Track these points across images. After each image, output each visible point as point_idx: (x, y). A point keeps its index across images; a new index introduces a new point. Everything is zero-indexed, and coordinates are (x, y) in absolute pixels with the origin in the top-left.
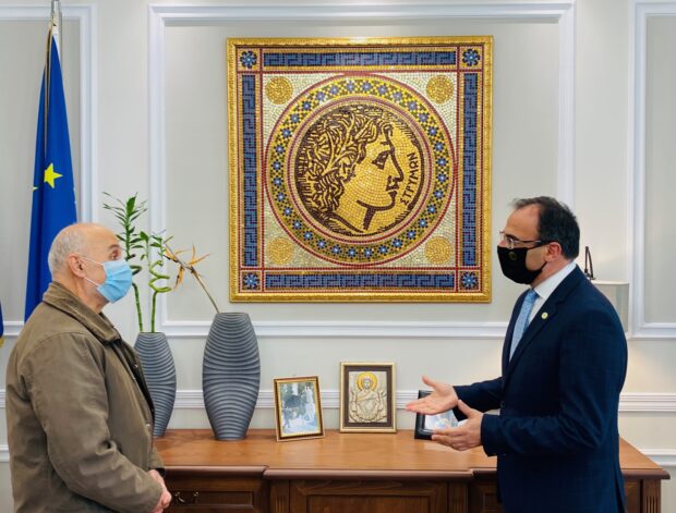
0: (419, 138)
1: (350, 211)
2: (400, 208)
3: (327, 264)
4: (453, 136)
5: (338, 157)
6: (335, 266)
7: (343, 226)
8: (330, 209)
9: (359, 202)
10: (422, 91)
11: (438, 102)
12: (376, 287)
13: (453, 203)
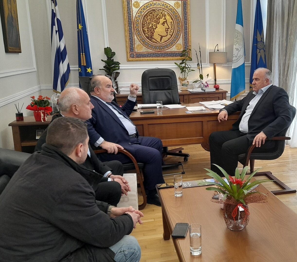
0: (173, 18)
1: (156, 37)
2: (169, 36)
3: (151, 51)
4: (181, 17)
5: (153, 23)
6: (153, 51)
7: (155, 41)
8: (151, 37)
9: (158, 34)
10: (173, 5)
11: (177, 8)
12: (164, 56)
13: (182, 35)
